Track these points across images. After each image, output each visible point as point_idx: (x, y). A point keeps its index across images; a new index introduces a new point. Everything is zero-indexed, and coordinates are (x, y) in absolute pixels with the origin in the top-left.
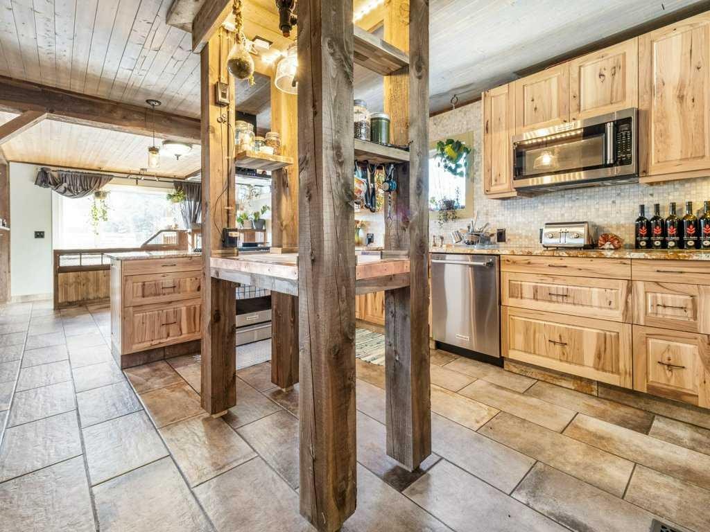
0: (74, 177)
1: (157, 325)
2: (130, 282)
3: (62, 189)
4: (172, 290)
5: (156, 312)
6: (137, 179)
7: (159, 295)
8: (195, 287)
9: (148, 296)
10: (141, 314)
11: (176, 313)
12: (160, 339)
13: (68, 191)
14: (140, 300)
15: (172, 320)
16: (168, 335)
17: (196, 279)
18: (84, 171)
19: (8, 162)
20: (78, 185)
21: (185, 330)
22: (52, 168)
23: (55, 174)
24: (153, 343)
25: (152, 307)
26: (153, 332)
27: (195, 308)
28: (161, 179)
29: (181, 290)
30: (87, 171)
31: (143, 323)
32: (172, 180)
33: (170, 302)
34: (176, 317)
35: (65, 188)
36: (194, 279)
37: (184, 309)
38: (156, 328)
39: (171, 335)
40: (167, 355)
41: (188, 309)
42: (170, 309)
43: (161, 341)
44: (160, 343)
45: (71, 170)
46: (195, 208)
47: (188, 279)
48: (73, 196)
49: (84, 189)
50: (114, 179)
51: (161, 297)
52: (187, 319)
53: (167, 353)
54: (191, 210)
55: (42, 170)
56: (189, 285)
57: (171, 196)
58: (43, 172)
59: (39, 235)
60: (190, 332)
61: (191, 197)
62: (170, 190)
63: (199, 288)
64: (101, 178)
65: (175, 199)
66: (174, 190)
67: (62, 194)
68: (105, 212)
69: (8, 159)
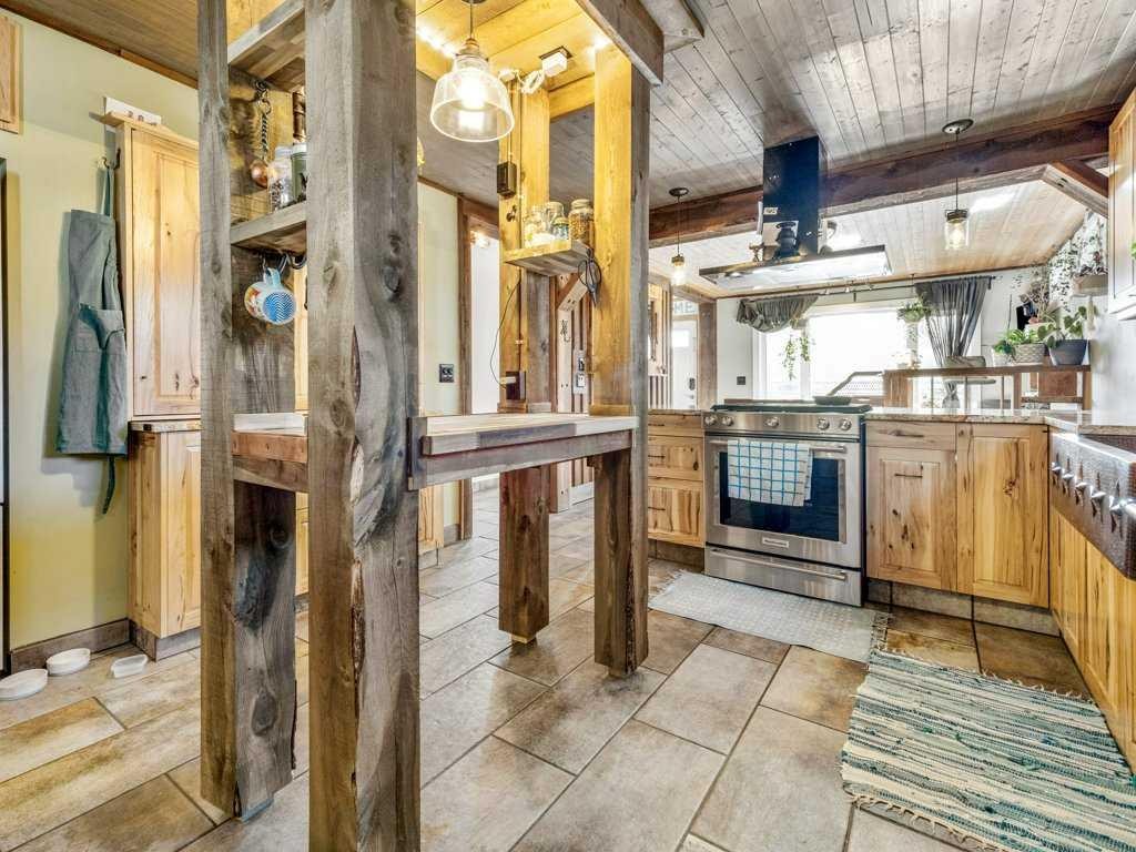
0: (772, 305)
3: (758, 322)
4: (659, 461)
6: (855, 292)
8: (690, 464)
11: (665, 495)
15: (660, 504)
16: (657, 525)
17: (692, 451)
18: (783, 295)
19: (715, 300)
20: (777, 315)
21: (676, 526)
22: (751, 298)
23: (754, 305)
27: (690, 496)
28: (876, 286)
29: (671, 463)
30: (787, 294)
32: (909, 283)
33: (659, 478)
34: (665, 501)
35: (762, 320)
36: (689, 450)
37: (675, 493)
39: (659, 525)
41: (681, 494)
42: (658, 487)
46: (960, 328)
47: (681, 449)
48: (770, 329)
50: (820, 298)
52: (680, 510)
54: (950, 333)
55: (742, 302)
56: (681, 458)
57: (904, 312)
58: (742, 306)
59: (741, 381)
60: (683, 531)
61: (950, 308)
62: (905, 302)
63: (696, 466)
64: (803, 300)
65: (910, 315)
66: (916, 300)
67: (758, 328)
68: (805, 348)
69: (715, 296)
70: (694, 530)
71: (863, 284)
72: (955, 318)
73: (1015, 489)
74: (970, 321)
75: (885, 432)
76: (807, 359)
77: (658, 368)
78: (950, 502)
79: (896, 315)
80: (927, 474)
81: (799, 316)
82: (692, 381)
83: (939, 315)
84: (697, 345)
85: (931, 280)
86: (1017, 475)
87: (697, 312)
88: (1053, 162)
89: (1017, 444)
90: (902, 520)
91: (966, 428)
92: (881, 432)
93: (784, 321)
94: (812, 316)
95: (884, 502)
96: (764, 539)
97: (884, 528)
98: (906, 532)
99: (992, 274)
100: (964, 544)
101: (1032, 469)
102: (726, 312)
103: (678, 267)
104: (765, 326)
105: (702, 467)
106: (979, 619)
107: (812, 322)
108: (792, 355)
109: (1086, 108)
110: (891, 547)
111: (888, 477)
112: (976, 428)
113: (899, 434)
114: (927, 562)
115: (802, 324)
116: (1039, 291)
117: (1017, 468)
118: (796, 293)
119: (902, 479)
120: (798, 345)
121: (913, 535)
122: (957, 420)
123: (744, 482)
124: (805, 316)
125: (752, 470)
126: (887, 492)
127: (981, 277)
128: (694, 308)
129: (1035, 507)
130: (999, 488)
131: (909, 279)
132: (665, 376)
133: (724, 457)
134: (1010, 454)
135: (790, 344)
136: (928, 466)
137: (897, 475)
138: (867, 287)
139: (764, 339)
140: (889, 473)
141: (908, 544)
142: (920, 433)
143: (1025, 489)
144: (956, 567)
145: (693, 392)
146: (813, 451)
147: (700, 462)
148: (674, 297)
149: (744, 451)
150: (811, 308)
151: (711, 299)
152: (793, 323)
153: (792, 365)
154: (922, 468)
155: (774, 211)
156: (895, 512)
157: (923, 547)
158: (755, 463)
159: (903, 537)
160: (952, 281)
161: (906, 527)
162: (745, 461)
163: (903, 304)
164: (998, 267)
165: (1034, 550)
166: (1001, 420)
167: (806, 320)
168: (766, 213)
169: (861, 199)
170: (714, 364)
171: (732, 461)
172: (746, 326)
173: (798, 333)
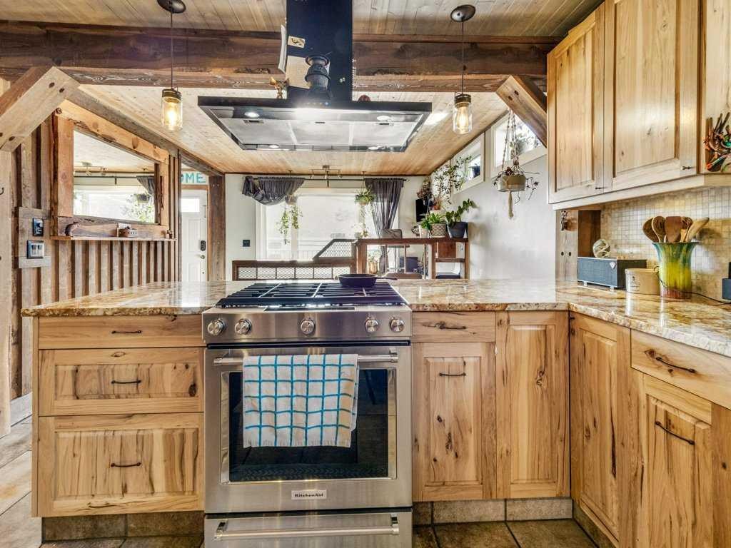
0: (271, 183)
1: (102, 463)
2: (48, 362)
3: (260, 196)
4: (131, 388)
5: (101, 434)
6: (328, 180)
7: (106, 396)
8: (184, 388)
9: (84, 397)
10: (72, 435)
11: (141, 441)
12: (109, 495)
13: (265, 198)
14: (67, 404)
15: (132, 457)
16: (125, 490)
17: (187, 367)
18: (280, 176)
19: (224, 174)
20: (274, 191)
21: (160, 485)
22: (254, 176)
23: (256, 182)
24: (95, 502)
25: (93, 421)
26: (94, 477)
27: (183, 436)
28: (344, 178)
29: (152, 391)
30: (282, 176)
31: (74, 455)
32: (362, 178)
33: (130, 416)
34: (140, 451)
35: (263, 195)
36: (181, 366)
37: (158, 435)
38: (101, 471)
39: (130, 490)
40: (133, 530)
41: (168, 437)
42: (129, 430)
43: (111, 501)
44: (107, 505)
45: (269, 176)
46: (389, 210)
47: (170, 366)
48: (269, 202)
49: (279, 196)
50: (305, 182)
51: (113, 401)
52: (166, 460)
53: (132, 525)
54: (383, 214)
55: (247, 179)
56: (170, 379)
57: (359, 197)
58: (247, 181)
59: (246, 243)
60: (171, 490)
61: (383, 197)
62: (359, 190)
63: (193, 390)
64: (293, 182)
65: (363, 200)
66: (365, 190)
67: (260, 201)
68: (295, 219)
69: (224, 171)
70: (189, 486)
71: (336, 175)
72: (386, 203)
73: (544, 377)
74: (394, 205)
75: (427, 325)
76: (297, 227)
77: (163, 233)
78: (491, 398)
79: (354, 198)
80: (470, 371)
81: (291, 194)
82: (203, 243)
83: (377, 201)
84: (207, 212)
85: (373, 177)
86: (546, 365)
87: (207, 183)
88: (513, 73)
89: (545, 331)
90: (447, 426)
91: (503, 316)
92: (424, 325)
93: (280, 197)
94: (300, 195)
95: (428, 407)
96: (294, 492)
97: (428, 439)
98: (450, 441)
99: (405, 178)
100: (502, 445)
101: (557, 356)
102: (233, 185)
103: (172, 104)
104: (265, 199)
105: (202, 391)
106: (511, 519)
107: (300, 200)
108: (286, 224)
109: (535, 35)
110: (435, 460)
111: (432, 378)
112: (512, 316)
113: (443, 326)
114: (470, 471)
115: (293, 201)
116: (427, 191)
117: (546, 357)
118: (289, 176)
119: (446, 378)
120: (290, 215)
121: (457, 443)
122: (498, 309)
123: (268, 419)
124: (295, 194)
125: (279, 400)
126: (432, 395)
127: (399, 179)
128: (204, 179)
129: (560, 395)
130: (531, 379)
131: (362, 175)
132: (172, 241)
133: (236, 381)
134: (540, 342)
135: (285, 215)
136: (470, 361)
137: (441, 375)
138: (339, 177)
139: (265, 209)
140: (434, 372)
141: (452, 454)
142: (463, 324)
143: (551, 379)
144: (495, 471)
145: (204, 253)
146: (360, 363)
147: (199, 383)
148: (183, 166)
149: (268, 373)
150: (299, 189)
151: (220, 173)
152: (287, 199)
153: (286, 232)
154: (465, 363)
155: (300, 43)
156: (439, 419)
157: (467, 455)
158: (284, 389)
159: (447, 447)
160: (385, 179)
161: (450, 434)
162: (268, 389)
163: (359, 191)
164: (408, 174)
165: (558, 439)
166: (535, 308)
167: (296, 198)
168: (291, 43)
169: (374, 74)
170: (223, 227)
171: (249, 389)
172: (250, 199)
173: (289, 207)
